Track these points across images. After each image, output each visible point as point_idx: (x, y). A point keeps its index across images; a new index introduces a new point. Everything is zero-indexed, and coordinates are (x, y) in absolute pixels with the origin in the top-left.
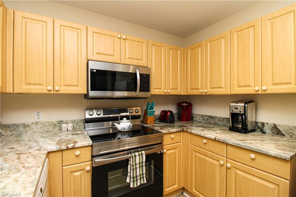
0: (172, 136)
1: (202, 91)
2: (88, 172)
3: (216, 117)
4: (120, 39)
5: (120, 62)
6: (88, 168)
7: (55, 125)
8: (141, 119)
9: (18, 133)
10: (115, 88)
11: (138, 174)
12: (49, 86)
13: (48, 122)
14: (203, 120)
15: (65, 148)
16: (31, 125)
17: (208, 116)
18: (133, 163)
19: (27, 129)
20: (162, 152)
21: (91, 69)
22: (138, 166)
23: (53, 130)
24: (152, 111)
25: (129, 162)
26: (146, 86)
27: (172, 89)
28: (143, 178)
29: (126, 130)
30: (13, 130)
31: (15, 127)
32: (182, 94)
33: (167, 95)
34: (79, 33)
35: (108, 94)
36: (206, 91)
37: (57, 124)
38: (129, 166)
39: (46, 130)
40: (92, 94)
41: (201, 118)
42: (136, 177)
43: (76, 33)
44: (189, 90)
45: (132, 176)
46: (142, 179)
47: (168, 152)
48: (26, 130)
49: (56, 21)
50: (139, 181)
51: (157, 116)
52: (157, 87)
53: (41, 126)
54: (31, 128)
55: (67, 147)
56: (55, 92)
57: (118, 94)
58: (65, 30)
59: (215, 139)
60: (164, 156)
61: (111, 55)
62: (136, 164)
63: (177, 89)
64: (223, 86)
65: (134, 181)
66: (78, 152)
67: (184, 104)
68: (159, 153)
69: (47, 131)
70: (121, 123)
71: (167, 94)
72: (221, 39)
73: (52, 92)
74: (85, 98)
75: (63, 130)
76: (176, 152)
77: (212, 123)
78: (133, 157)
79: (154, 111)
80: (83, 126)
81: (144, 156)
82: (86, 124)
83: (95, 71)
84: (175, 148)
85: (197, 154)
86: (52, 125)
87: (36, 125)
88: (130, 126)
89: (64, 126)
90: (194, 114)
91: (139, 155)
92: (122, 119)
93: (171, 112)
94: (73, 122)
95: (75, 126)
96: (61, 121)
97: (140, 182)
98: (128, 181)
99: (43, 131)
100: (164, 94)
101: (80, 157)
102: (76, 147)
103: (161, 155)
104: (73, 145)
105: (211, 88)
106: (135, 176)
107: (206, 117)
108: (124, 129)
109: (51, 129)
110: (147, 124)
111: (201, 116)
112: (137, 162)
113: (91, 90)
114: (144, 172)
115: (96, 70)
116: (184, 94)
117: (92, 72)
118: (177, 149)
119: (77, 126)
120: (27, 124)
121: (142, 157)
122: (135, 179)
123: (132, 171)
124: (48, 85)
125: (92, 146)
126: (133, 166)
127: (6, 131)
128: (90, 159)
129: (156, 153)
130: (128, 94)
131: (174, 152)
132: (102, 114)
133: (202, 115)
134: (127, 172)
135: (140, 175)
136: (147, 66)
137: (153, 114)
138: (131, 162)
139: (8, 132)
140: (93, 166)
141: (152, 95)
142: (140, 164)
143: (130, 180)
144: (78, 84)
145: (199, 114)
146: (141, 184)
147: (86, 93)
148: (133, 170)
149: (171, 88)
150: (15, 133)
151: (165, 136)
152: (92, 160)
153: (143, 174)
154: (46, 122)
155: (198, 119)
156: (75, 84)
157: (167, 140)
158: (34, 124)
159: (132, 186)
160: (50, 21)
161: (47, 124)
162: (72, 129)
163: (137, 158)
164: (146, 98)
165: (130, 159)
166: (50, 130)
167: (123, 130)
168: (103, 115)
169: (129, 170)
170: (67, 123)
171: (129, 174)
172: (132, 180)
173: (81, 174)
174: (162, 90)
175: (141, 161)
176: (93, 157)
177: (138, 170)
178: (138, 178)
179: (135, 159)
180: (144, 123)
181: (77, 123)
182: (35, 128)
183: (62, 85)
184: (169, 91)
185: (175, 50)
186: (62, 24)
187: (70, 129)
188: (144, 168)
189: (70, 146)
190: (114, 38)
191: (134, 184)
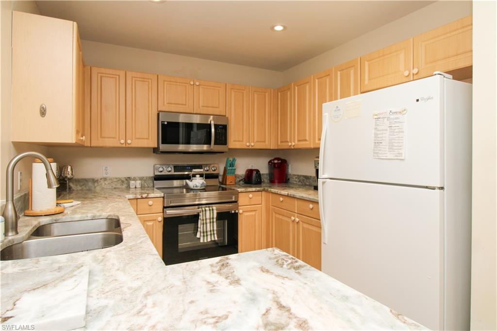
0: (251, 196)
1: (290, 144)
2: (160, 222)
3: (311, 177)
4: (192, 86)
5: (192, 112)
6: (160, 219)
7: (123, 182)
8: (220, 178)
9: (88, 188)
10: (191, 141)
11: (208, 229)
12: (122, 139)
13: (116, 178)
14: (299, 182)
15: (140, 197)
16: (100, 180)
17: (304, 176)
18: (203, 217)
19: (96, 184)
20: (237, 211)
21: (162, 122)
22: (208, 221)
23: (120, 187)
24: (232, 169)
25: (200, 217)
26: (222, 138)
27: (257, 142)
28: (214, 234)
29: (199, 188)
30: (83, 185)
31: (85, 182)
32: (272, 148)
33: (251, 149)
34: (150, 83)
35: (181, 147)
36: (293, 144)
37: (125, 181)
38: (199, 221)
39: (114, 186)
40: (163, 147)
41: (297, 179)
42: (207, 232)
43: (147, 83)
44: (279, 143)
45: (202, 231)
46: (212, 236)
47: (246, 214)
48: (94, 185)
49: (127, 72)
50: (209, 237)
51: (241, 177)
52: (237, 140)
53: (110, 181)
54: (100, 184)
55: (142, 196)
56: (127, 146)
57: (194, 148)
58: (137, 82)
59: (288, 194)
60: (240, 217)
61: (182, 105)
62: (206, 219)
63: (265, 142)
64: (307, 138)
65: (204, 236)
66: (151, 203)
67: (276, 162)
68: (233, 212)
69: (115, 188)
70: (193, 181)
71: (250, 147)
72: (305, 85)
73: (124, 145)
74: (154, 152)
75: (131, 187)
76: (255, 214)
77: (307, 185)
78: (203, 211)
79: (235, 169)
80: (152, 185)
81: (215, 212)
82: (155, 182)
83: (166, 123)
84: (255, 211)
85: (277, 216)
86: (120, 181)
87: (105, 181)
88: (203, 183)
89: (132, 182)
90: (290, 175)
91: (210, 210)
92: (195, 177)
93: (258, 171)
94: (141, 179)
95: (143, 183)
96: (129, 178)
97: (211, 238)
98: (198, 236)
99: (111, 187)
100: (248, 148)
101: (153, 207)
102: (149, 197)
103: (236, 215)
104: (146, 195)
105: (299, 141)
106: (205, 230)
107: (302, 178)
108: (196, 186)
109: (119, 186)
110: (226, 184)
111: (296, 177)
112: (208, 217)
113: (162, 143)
114: (215, 228)
115: (168, 122)
116: (274, 148)
117: (163, 125)
118: (257, 212)
119: (145, 184)
120: (96, 179)
121: (213, 213)
122: (205, 234)
123: (202, 226)
124: (120, 138)
125: (163, 197)
126: (203, 220)
127: (76, 185)
128: (162, 211)
129: (229, 212)
130: (207, 147)
131: (253, 215)
132: (173, 170)
133: (298, 175)
134: (198, 227)
135: (211, 231)
136: (224, 114)
137: (234, 173)
138: (201, 217)
139: (78, 186)
140: (165, 217)
141: (229, 149)
142: (210, 219)
143: (200, 235)
144: (149, 137)
145: (296, 174)
146: (211, 241)
147: (156, 146)
148: (203, 224)
149: (255, 140)
150: (85, 188)
151: (240, 195)
152: (163, 213)
153: (213, 230)
154: (114, 178)
155: (294, 181)
156: (146, 137)
157: (243, 199)
158: (102, 180)
159: (202, 241)
160: (122, 74)
161: (115, 180)
162: (140, 187)
163: (208, 213)
164: (223, 152)
165: (200, 214)
166: (117, 187)
167: (195, 188)
168: (174, 172)
169: (199, 226)
170: (135, 179)
171: (199, 230)
172: (202, 234)
173: (153, 224)
174: (244, 143)
175: (212, 217)
176: (164, 207)
177: (208, 225)
178: (209, 233)
179: (205, 213)
180: (223, 184)
181: (145, 180)
182: (103, 184)
183: (134, 138)
184: (252, 144)
185: (262, 92)
186: (133, 76)
187: (138, 186)
188: (215, 224)
189: (144, 196)
190: (186, 85)
191: (204, 239)
